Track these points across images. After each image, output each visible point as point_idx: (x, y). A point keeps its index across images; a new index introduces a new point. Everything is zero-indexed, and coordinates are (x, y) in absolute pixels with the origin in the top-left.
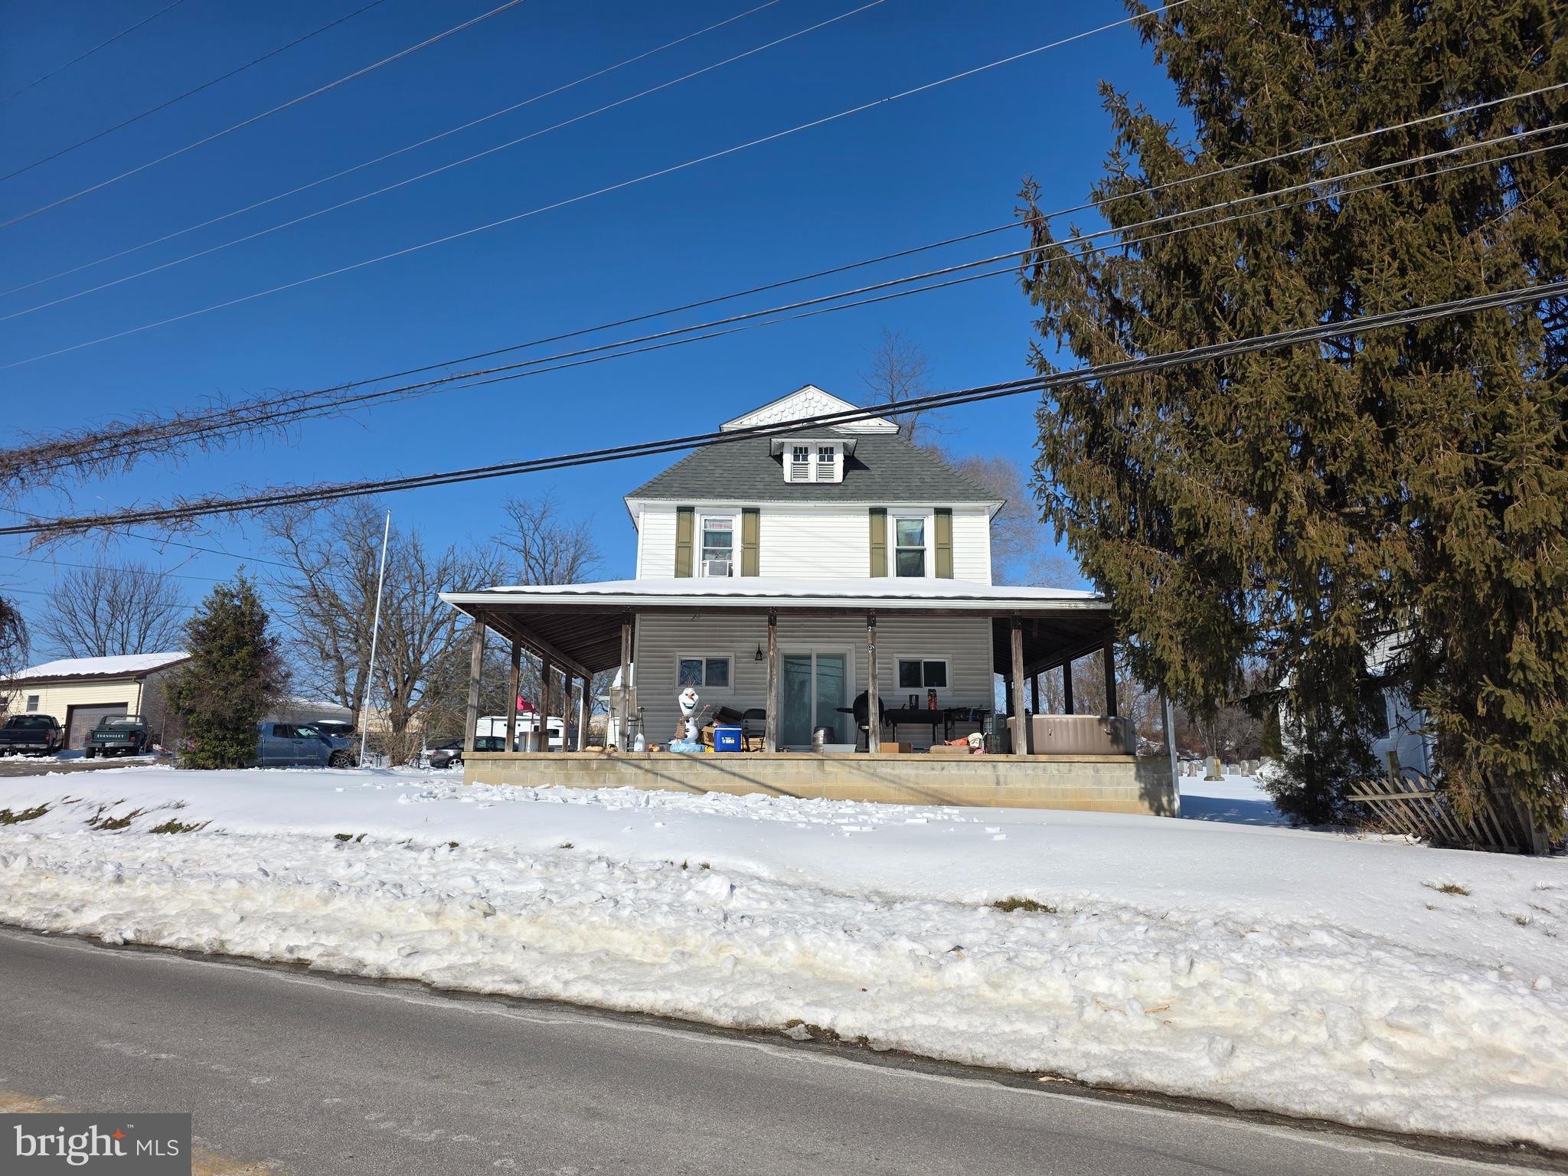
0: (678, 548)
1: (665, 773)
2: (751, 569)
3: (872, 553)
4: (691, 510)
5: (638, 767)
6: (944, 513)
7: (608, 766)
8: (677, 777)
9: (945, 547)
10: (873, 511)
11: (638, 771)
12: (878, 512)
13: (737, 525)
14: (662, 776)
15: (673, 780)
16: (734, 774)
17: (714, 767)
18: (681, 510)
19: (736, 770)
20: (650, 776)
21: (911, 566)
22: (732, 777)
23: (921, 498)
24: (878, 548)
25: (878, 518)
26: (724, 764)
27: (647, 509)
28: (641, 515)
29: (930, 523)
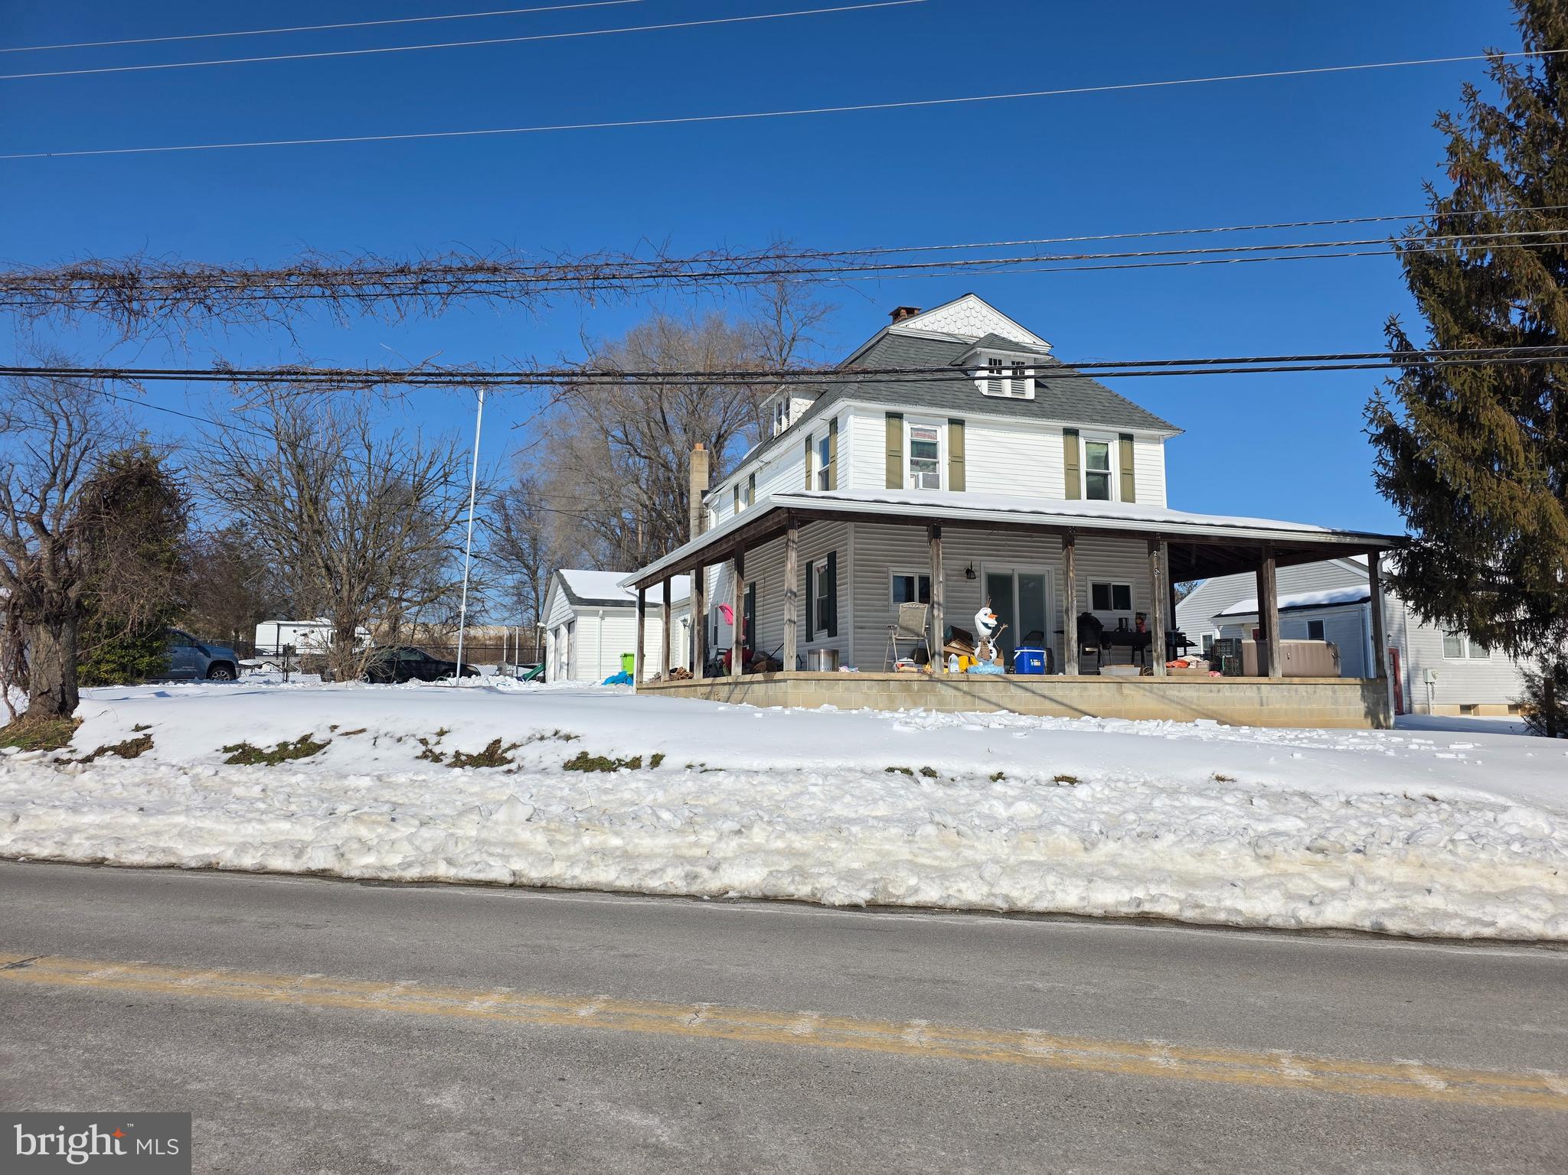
0: (888, 456)
1: (982, 695)
2: (958, 483)
3: (1066, 474)
4: (899, 416)
5: (956, 688)
6: (1126, 438)
7: (929, 688)
8: (993, 700)
9: (1128, 473)
10: (1067, 432)
11: (957, 693)
12: (1070, 433)
13: (942, 435)
14: (980, 698)
15: (990, 702)
16: (1044, 697)
17: (1026, 689)
18: (889, 415)
19: (1046, 693)
20: (969, 698)
21: (1098, 490)
22: (1042, 699)
23: (1104, 421)
24: (1071, 469)
25: (1071, 438)
26: (1034, 687)
27: (860, 412)
28: (851, 417)
29: (1114, 449)
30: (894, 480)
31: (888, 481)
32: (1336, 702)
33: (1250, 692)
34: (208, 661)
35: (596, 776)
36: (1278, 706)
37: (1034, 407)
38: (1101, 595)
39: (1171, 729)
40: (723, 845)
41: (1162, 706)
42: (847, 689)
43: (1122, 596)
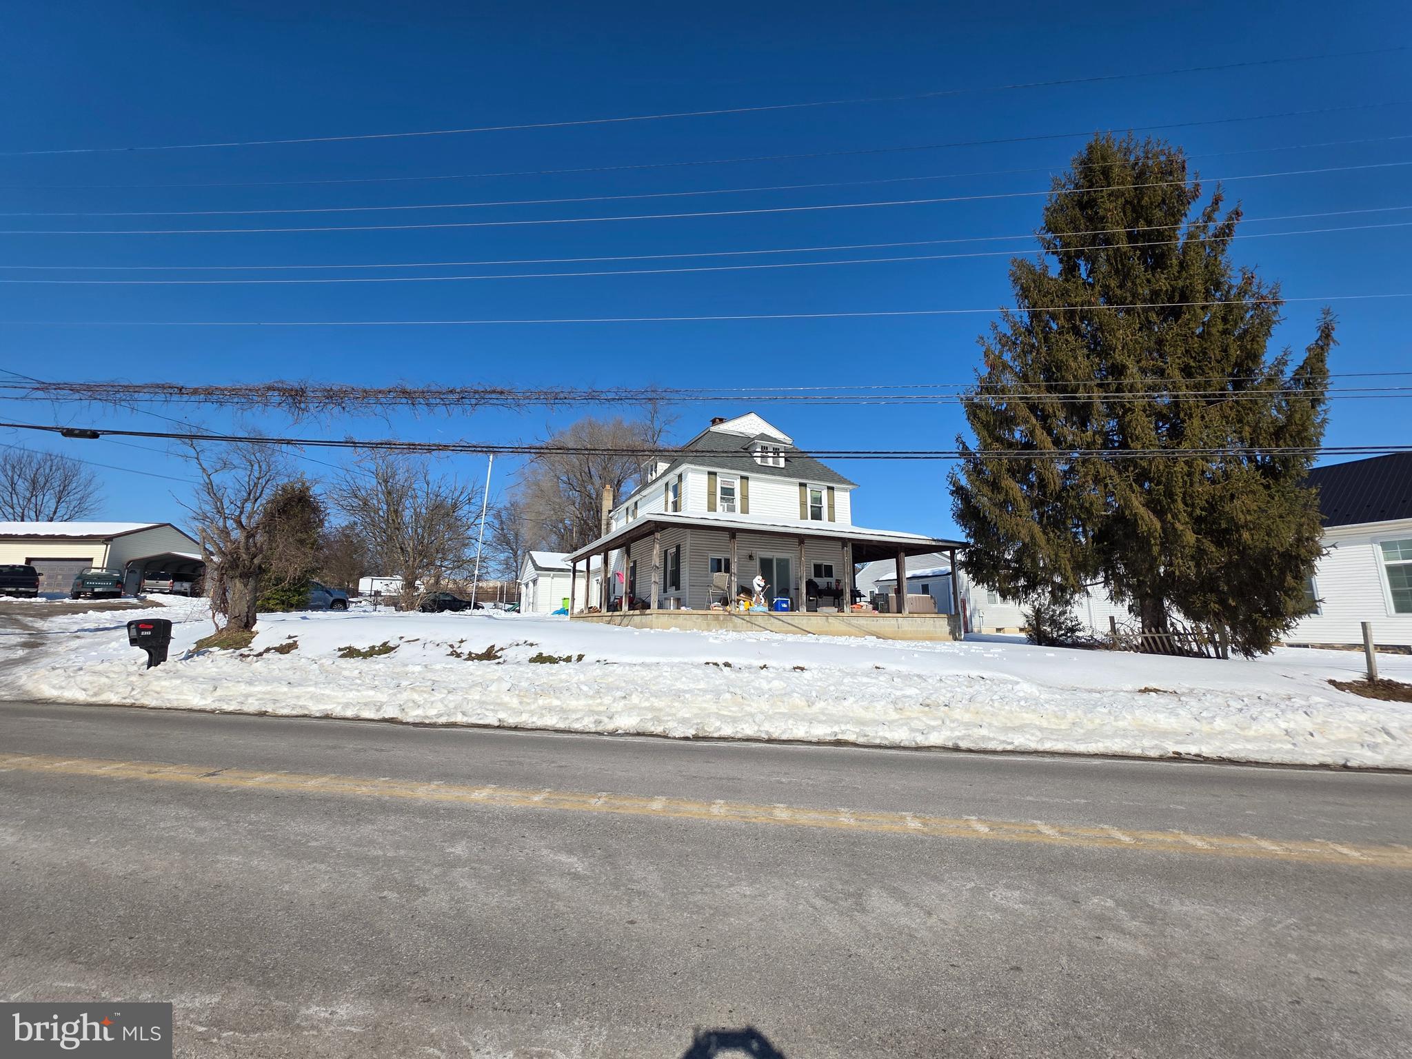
0: (709, 494)
2: (745, 510)
3: (801, 506)
4: (715, 474)
5: (743, 619)
6: (831, 489)
7: (728, 619)
8: (762, 625)
9: (831, 507)
10: (801, 485)
11: (743, 622)
12: (802, 485)
13: (737, 485)
14: (755, 624)
15: (760, 626)
17: (779, 619)
18: (710, 473)
19: (789, 622)
20: (749, 624)
21: (817, 516)
22: (787, 625)
23: (820, 480)
24: (803, 504)
25: (803, 488)
26: (783, 618)
27: (694, 471)
28: (690, 474)
29: (825, 494)
30: (712, 507)
31: (708, 507)
32: (935, 627)
33: (893, 621)
34: (331, 599)
35: (547, 666)
36: (906, 629)
37: (784, 471)
38: (818, 570)
39: (853, 641)
40: (615, 705)
41: (848, 629)
42: (685, 619)
43: (829, 571)
